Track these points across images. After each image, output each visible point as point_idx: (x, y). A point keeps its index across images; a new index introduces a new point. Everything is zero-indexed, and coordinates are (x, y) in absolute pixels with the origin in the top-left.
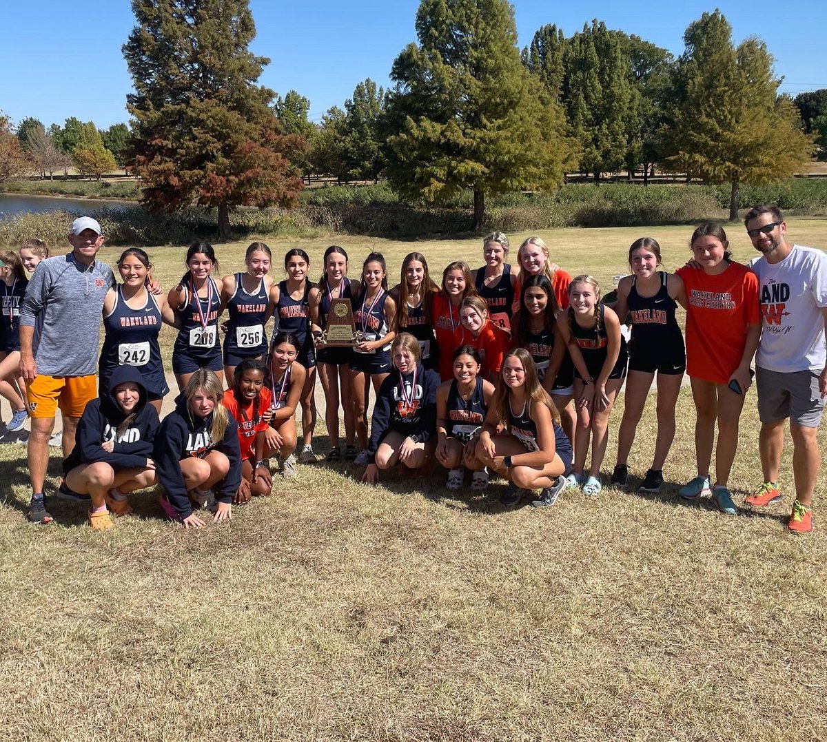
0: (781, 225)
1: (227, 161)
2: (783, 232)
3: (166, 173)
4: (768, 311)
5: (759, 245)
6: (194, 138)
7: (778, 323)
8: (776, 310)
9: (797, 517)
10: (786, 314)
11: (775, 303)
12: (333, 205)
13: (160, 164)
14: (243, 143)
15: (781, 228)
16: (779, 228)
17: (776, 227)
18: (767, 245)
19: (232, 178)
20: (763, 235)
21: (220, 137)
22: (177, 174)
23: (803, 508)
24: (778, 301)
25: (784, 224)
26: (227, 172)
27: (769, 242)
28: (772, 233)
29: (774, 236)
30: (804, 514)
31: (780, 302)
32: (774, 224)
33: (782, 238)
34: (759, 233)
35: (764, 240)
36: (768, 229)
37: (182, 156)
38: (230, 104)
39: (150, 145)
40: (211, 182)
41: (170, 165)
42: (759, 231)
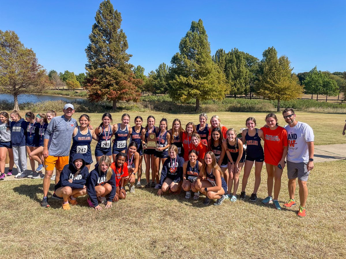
0: (294, 115)
1: (117, 87)
2: (295, 117)
3: (97, 90)
5: (287, 121)
6: (107, 79)
7: (293, 146)
9: (301, 211)
10: (296, 143)
11: (292, 140)
12: (151, 102)
13: (95, 86)
14: (122, 81)
19: (118, 92)
20: (288, 118)
21: (115, 79)
22: (100, 90)
23: (303, 208)
26: (117, 90)
27: (290, 120)
29: (292, 119)
30: (303, 210)
32: (292, 115)
33: (294, 119)
36: (290, 116)
37: (102, 84)
38: (119, 69)
39: (92, 80)
40: (111, 93)
41: (98, 87)
42: (287, 117)
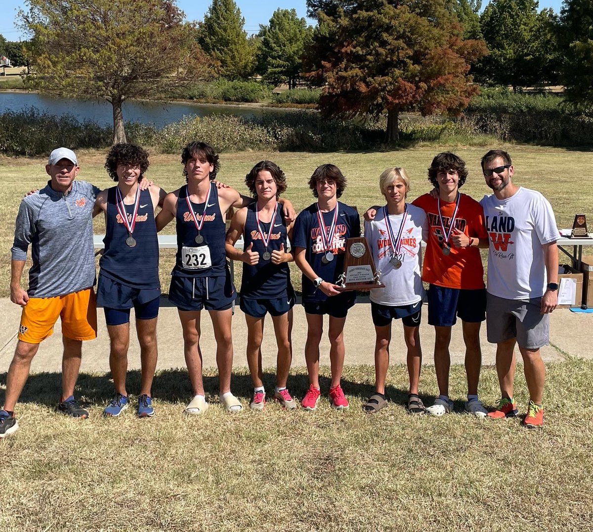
0: (510, 168)
1: (418, 67)
2: (511, 174)
3: (353, 80)
4: (497, 238)
5: (491, 183)
6: (383, 44)
7: (505, 249)
8: (503, 239)
9: (532, 414)
10: (512, 243)
11: (502, 233)
13: (346, 70)
14: (434, 50)
15: (509, 171)
16: (508, 170)
17: (505, 169)
18: (498, 184)
19: (422, 84)
20: (495, 175)
21: (410, 43)
22: (363, 80)
23: (537, 406)
24: (505, 231)
25: (512, 167)
26: (417, 79)
27: (500, 182)
28: (502, 173)
29: (504, 177)
30: (538, 411)
31: (507, 233)
32: (505, 167)
33: (510, 179)
34: (492, 174)
35: (496, 179)
36: (499, 170)
37: (370, 62)
38: (418, 10)
39: (339, 52)
40: (399, 88)
41: (356, 71)
42: (492, 171)
